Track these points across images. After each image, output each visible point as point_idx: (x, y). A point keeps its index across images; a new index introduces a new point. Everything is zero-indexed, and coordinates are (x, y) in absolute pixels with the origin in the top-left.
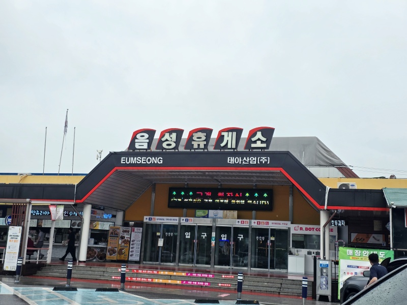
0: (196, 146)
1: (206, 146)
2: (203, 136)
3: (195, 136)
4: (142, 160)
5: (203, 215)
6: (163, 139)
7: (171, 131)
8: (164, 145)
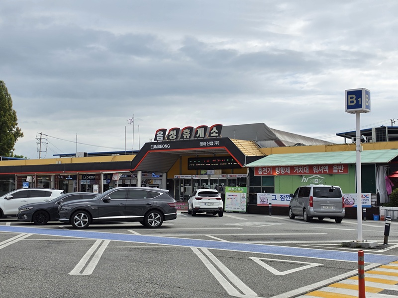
0: (185, 137)
1: (190, 137)
2: (188, 131)
3: (185, 131)
4: (160, 146)
5: (205, 173)
6: (170, 134)
7: (173, 129)
8: (170, 137)
